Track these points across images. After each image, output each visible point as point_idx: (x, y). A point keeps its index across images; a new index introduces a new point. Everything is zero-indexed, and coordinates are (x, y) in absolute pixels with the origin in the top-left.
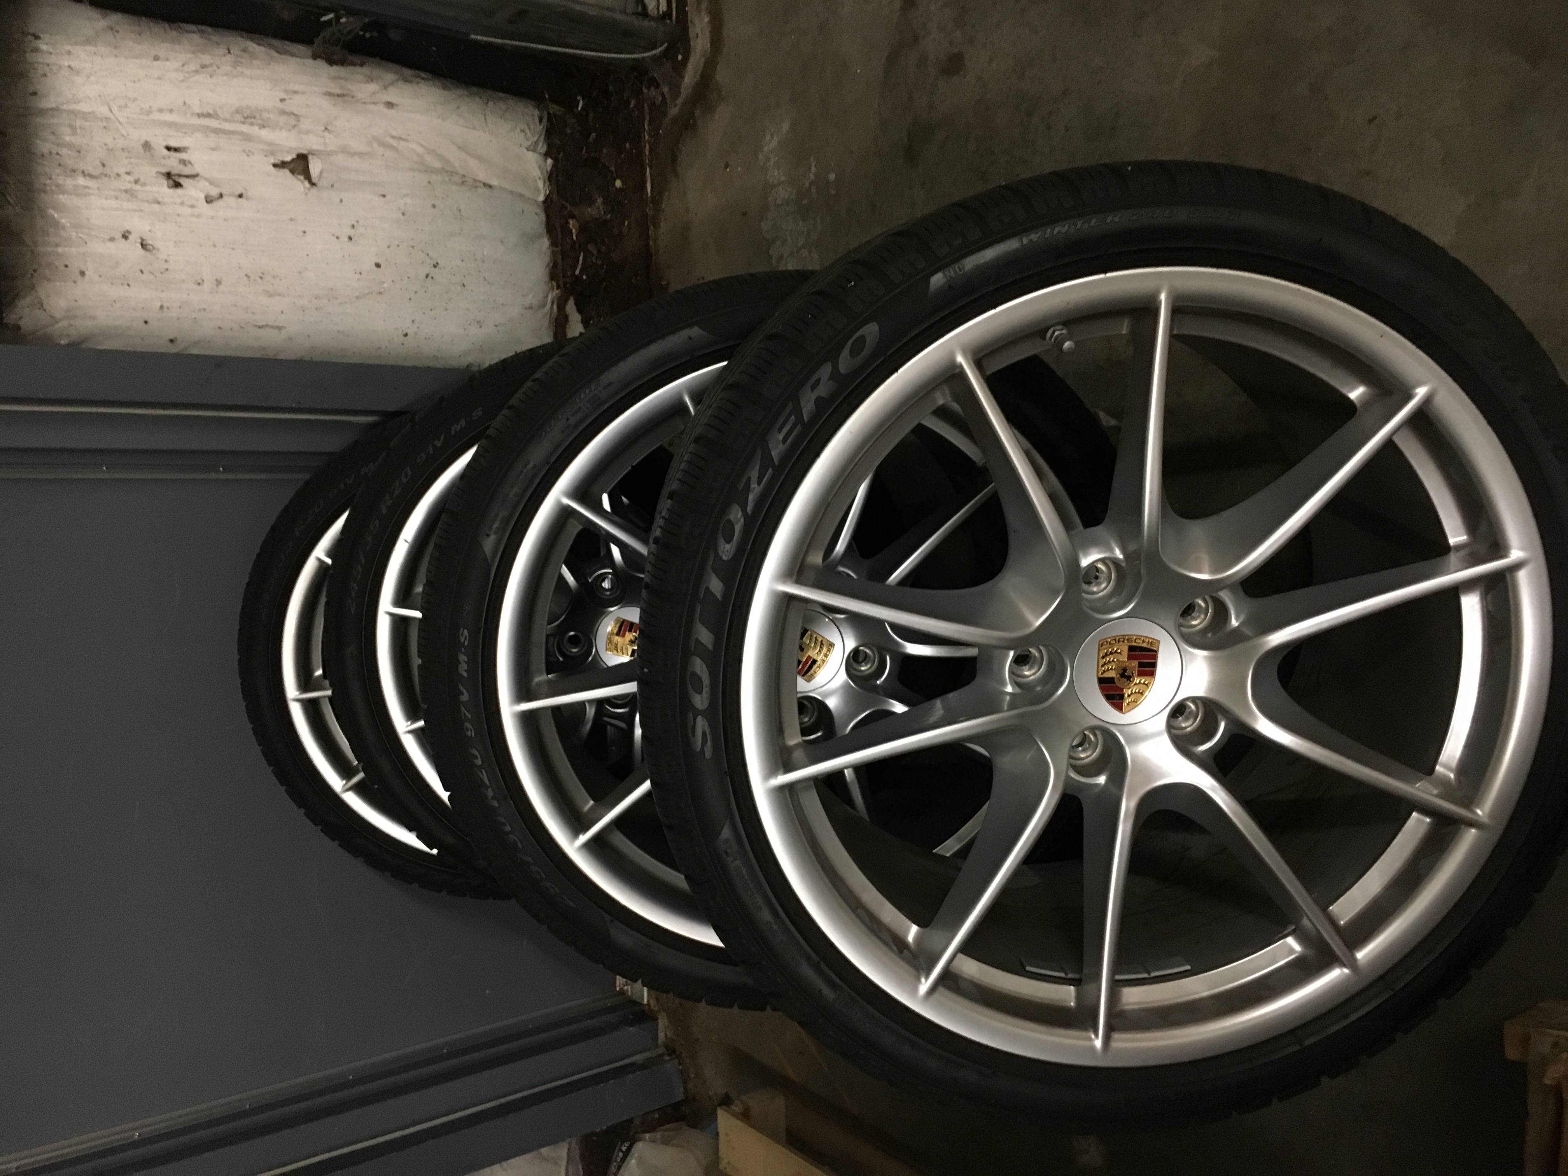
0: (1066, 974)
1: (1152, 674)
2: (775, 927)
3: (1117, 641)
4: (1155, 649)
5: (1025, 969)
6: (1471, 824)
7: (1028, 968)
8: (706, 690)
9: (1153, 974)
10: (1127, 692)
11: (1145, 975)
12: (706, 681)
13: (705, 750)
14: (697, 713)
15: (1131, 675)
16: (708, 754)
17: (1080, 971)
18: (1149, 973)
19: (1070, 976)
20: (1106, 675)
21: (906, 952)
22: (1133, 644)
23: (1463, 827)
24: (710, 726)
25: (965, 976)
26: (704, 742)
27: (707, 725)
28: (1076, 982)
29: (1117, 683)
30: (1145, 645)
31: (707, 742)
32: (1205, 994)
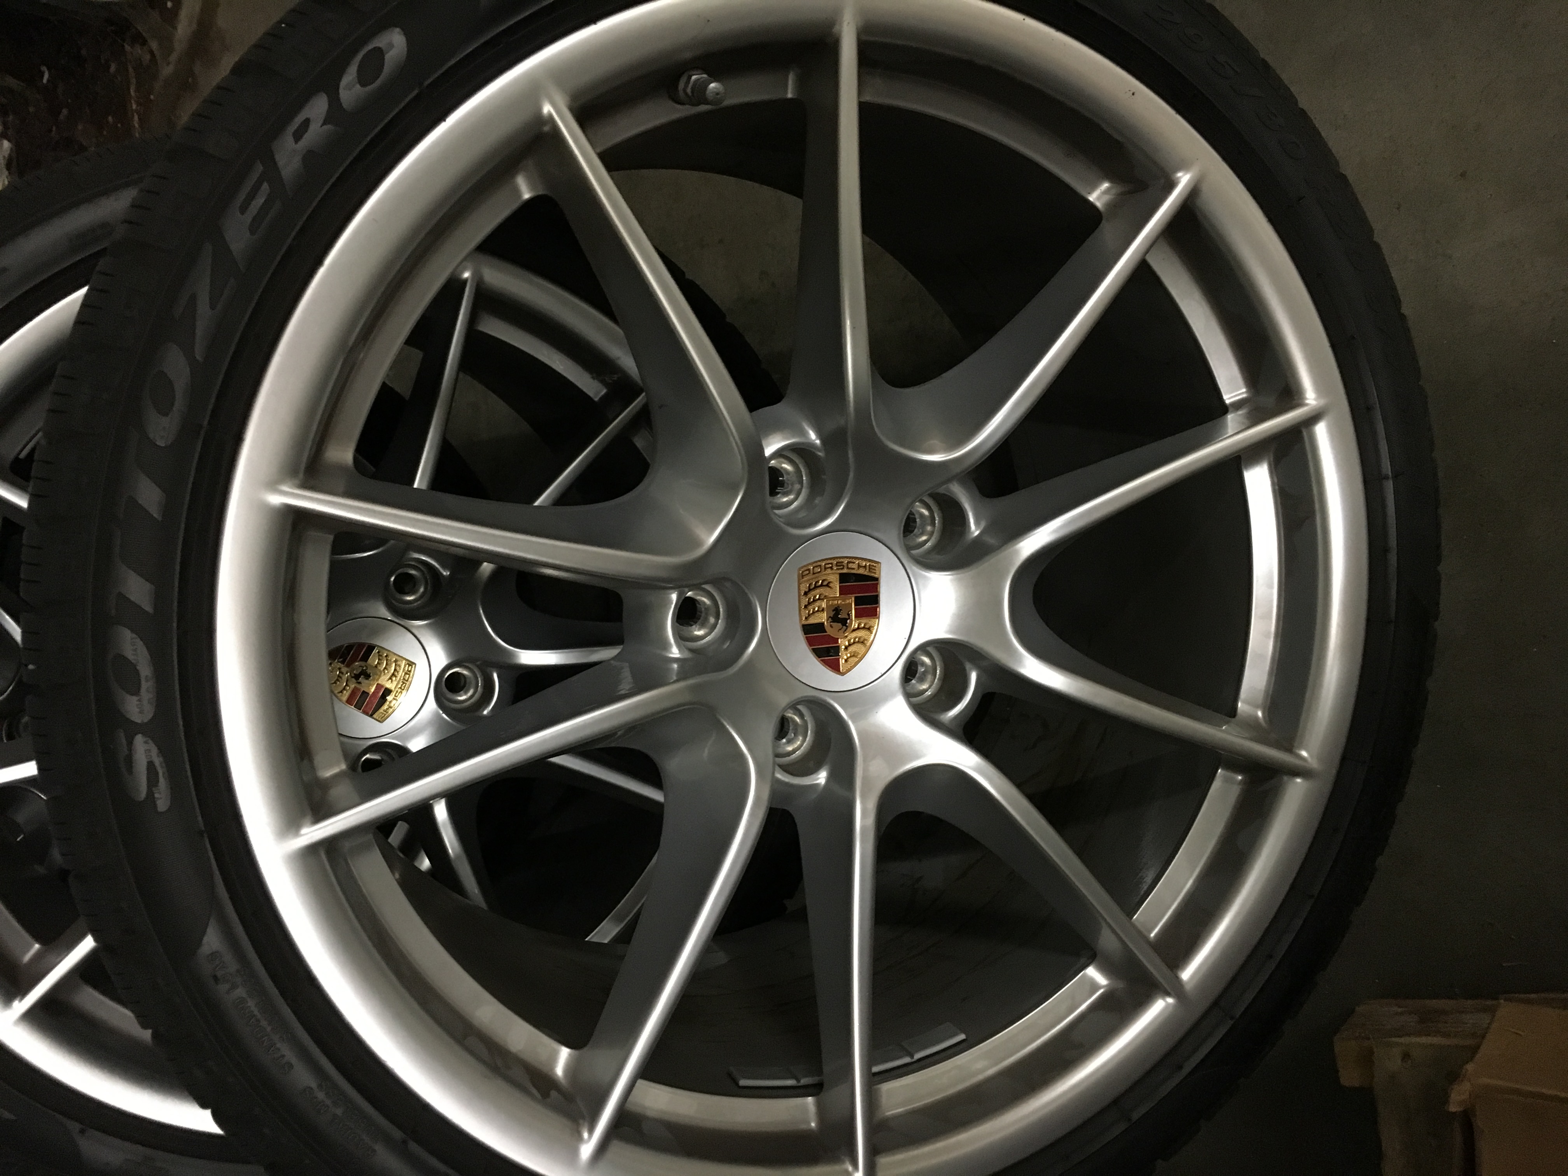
0: (798, 1081)
1: (874, 613)
2: (321, 1095)
3: (823, 568)
4: (876, 576)
5: (737, 1084)
6: (1295, 772)
7: (743, 1082)
8: (147, 686)
9: (918, 1056)
10: (843, 643)
11: (907, 1060)
12: (145, 670)
13: (156, 795)
14: (132, 729)
15: (847, 617)
16: (163, 803)
17: (819, 1072)
18: (912, 1057)
19: (804, 1081)
20: (813, 620)
21: (553, 1093)
22: (845, 571)
23: (1285, 778)
24: (161, 751)
25: (650, 1114)
26: (152, 781)
27: (154, 751)
28: (815, 1090)
29: (830, 631)
30: (861, 571)
31: (158, 781)
32: (991, 1072)
